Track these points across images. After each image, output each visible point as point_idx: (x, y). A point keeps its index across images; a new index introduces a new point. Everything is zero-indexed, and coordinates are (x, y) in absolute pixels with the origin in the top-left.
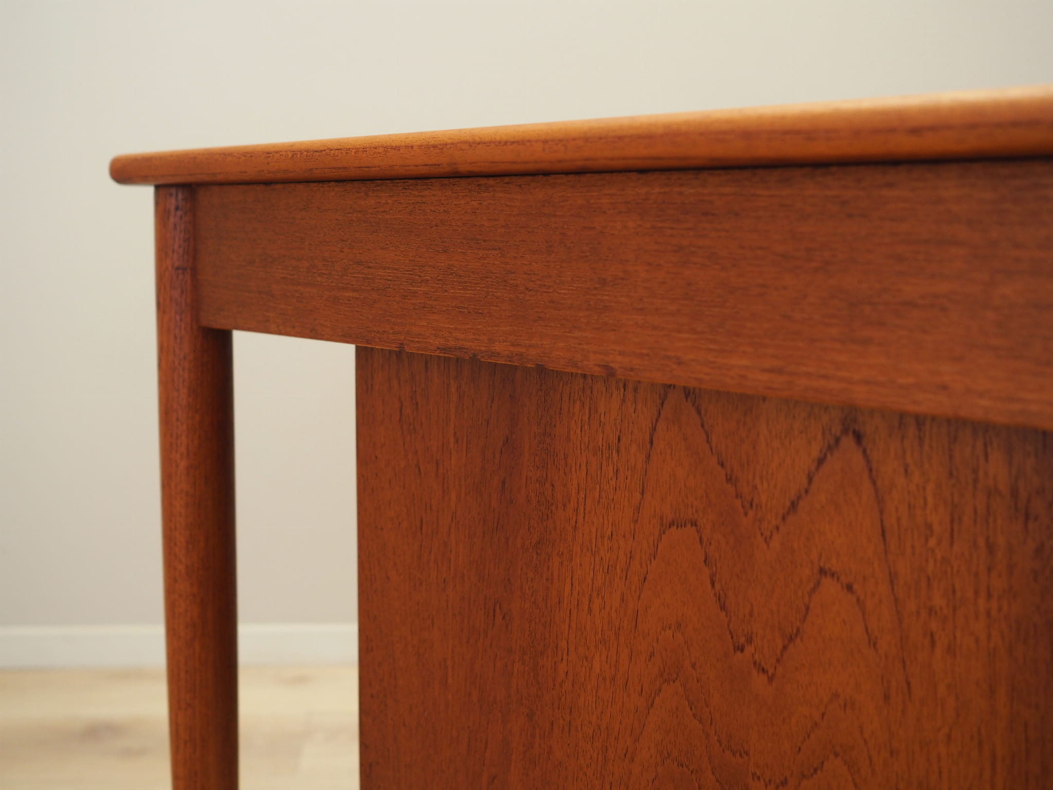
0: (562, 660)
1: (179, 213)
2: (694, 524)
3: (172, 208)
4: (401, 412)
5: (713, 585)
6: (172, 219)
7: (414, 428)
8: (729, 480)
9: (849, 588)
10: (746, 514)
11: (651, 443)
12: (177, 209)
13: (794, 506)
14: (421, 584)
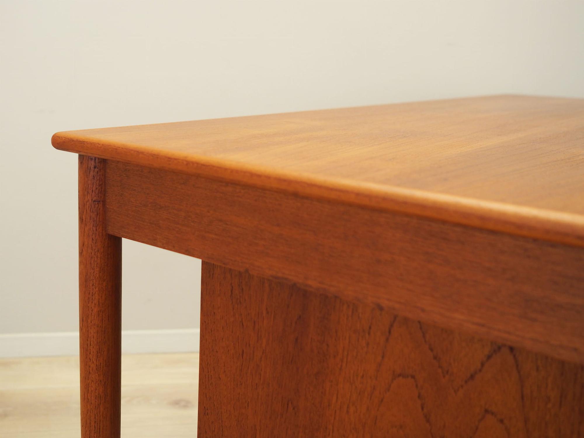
0: (329, 435)
1: (96, 170)
2: (413, 377)
3: (92, 167)
4: (232, 291)
5: (422, 409)
6: (92, 173)
7: (240, 301)
8: (435, 358)
9: (502, 421)
10: (444, 377)
11: (390, 332)
12: (95, 167)
13: (472, 377)
14: (242, 384)
